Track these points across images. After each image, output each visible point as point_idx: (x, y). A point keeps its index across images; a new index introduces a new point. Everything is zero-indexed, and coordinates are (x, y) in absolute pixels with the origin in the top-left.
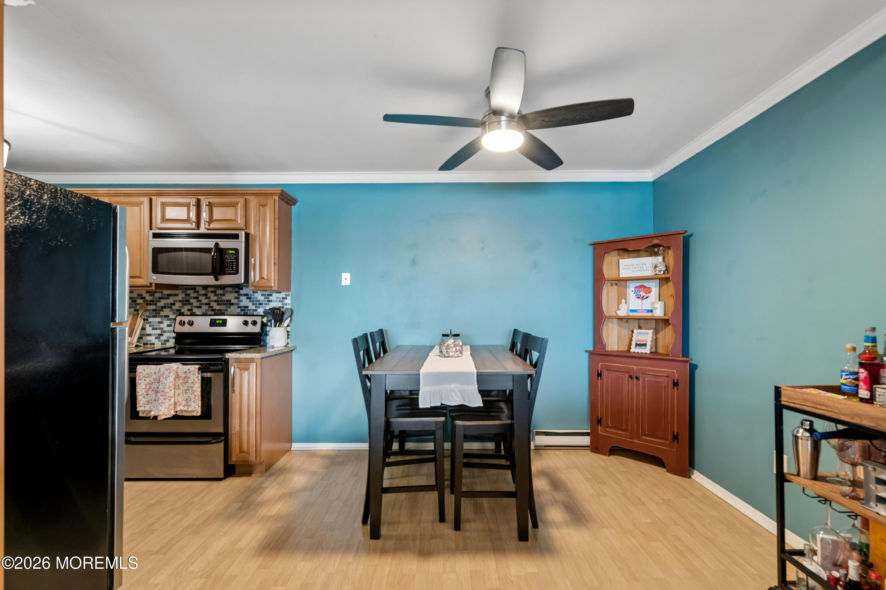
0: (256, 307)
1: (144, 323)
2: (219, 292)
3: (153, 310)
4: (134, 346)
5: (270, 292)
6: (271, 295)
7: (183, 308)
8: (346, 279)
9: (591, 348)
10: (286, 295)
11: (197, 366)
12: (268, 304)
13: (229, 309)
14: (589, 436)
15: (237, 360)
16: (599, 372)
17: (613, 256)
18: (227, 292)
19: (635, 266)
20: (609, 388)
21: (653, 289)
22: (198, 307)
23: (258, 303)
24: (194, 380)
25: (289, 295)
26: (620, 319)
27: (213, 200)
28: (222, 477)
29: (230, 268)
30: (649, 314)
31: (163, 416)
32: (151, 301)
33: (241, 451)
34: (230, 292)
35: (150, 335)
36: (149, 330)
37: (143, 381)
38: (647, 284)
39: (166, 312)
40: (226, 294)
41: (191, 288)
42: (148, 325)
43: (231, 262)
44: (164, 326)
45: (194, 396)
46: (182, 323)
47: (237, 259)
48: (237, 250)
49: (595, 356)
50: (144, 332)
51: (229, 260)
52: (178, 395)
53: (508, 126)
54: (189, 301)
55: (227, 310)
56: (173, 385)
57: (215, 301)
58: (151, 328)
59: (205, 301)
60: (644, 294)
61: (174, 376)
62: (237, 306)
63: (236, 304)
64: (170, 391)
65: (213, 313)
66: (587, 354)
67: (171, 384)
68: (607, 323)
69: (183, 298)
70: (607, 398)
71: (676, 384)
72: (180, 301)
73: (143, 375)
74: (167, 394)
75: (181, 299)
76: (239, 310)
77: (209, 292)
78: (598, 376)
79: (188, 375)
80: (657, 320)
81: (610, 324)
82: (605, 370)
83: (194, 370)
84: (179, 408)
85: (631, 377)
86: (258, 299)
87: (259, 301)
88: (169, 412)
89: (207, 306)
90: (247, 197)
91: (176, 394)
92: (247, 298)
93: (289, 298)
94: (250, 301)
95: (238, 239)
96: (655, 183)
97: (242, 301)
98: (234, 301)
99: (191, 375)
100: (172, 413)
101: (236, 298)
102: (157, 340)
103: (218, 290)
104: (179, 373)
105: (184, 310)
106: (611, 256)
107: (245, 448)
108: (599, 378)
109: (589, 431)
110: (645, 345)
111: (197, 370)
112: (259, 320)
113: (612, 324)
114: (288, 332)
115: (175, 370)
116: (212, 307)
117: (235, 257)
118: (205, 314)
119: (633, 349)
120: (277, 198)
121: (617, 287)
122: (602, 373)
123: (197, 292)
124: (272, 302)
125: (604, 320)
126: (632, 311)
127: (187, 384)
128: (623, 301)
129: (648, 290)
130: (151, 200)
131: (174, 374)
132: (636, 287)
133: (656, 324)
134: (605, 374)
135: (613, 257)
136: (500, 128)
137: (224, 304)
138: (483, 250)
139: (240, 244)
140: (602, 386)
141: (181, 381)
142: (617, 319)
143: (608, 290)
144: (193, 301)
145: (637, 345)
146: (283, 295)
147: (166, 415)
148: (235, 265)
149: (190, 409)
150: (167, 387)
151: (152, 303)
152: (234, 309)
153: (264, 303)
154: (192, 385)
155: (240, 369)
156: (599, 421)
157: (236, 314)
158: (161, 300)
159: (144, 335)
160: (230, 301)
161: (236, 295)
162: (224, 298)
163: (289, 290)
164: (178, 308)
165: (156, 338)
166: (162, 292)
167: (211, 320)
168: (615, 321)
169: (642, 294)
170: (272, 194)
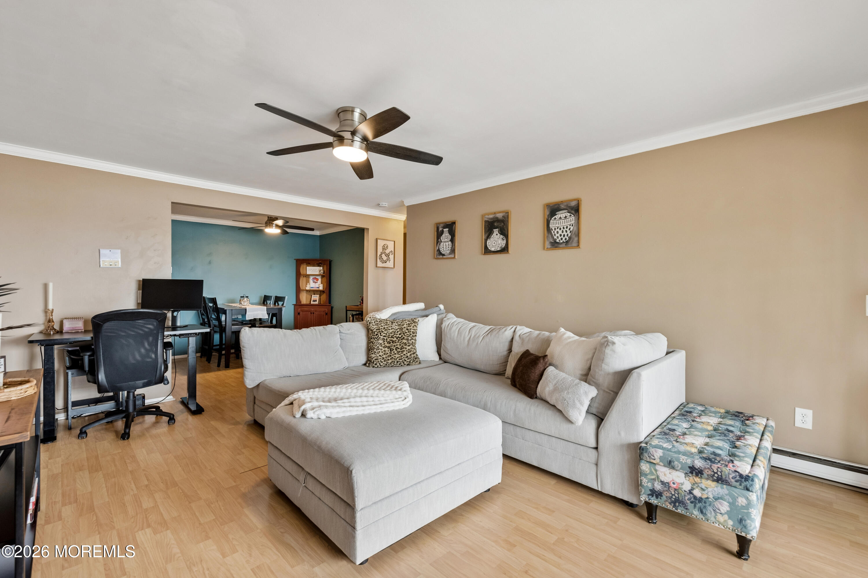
9: (295, 303)
16: (299, 312)
19: (312, 270)
20: (303, 319)
21: (319, 279)
26: (307, 291)
30: (318, 289)
38: (317, 277)
49: (297, 307)
53: (275, 228)
66: (293, 306)
71: (326, 314)
80: (320, 291)
81: (303, 293)
82: (301, 311)
85: (311, 313)
96: (320, 236)
106: (303, 265)
108: (299, 315)
110: (316, 301)
119: (312, 303)
121: (306, 278)
125: (300, 291)
126: (311, 288)
128: (308, 284)
129: (317, 280)
132: (313, 278)
133: (320, 293)
134: (301, 313)
136: (273, 228)
140: (300, 317)
143: (302, 279)
145: (313, 301)
168: (305, 291)
169: (315, 281)
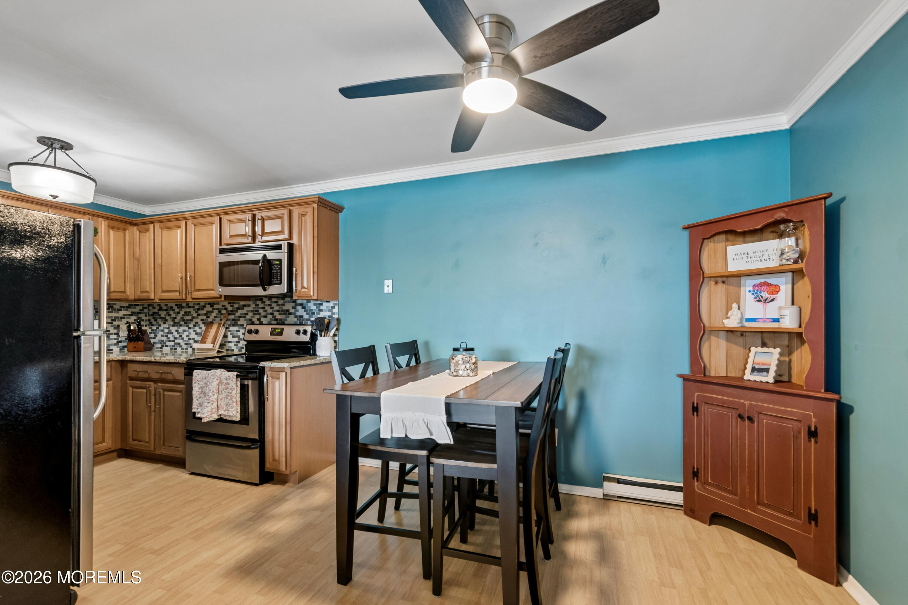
0: (309, 317)
1: (225, 331)
2: (281, 302)
3: (233, 320)
4: (216, 351)
5: (321, 302)
6: (322, 304)
7: (254, 317)
8: (388, 286)
9: (686, 371)
10: (334, 304)
11: (235, 373)
12: (319, 314)
13: (288, 318)
14: (682, 491)
15: (272, 369)
16: (695, 405)
17: (717, 243)
18: (286, 302)
19: (751, 254)
20: (709, 429)
21: (783, 288)
22: (265, 317)
23: (311, 312)
24: (233, 387)
25: (336, 304)
26: (731, 332)
27: (265, 214)
28: (258, 482)
29: (275, 279)
30: (775, 325)
31: (206, 418)
32: (232, 311)
33: (274, 460)
34: (289, 302)
35: (230, 342)
36: (230, 338)
37: (197, 385)
38: (772, 280)
39: (242, 321)
40: (286, 304)
41: (260, 299)
42: (229, 333)
43: (276, 272)
44: (240, 334)
45: (232, 402)
46: (250, 332)
47: (281, 269)
48: (280, 260)
49: (690, 383)
50: (225, 339)
51: (275, 271)
52: (221, 400)
54: (258, 311)
55: (286, 320)
56: (216, 390)
57: (278, 311)
58: (231, 336)
59: (270, 311)
60: (767, 296)
61: (217, 382)
62: (294, 316)
63: (294, 314)
64: (213, 396)
65: (275, 322)
66: (680, 380)
67: (214, 389)
68: (709, 338)
69: (254, 308)
70: (706, 442)
71: (813, 434)
72: (252, 311)
73: (198, 379)
74: (211, 398)
75: (252, 309)
76: (295, 320)
77: (272, 302)
78: (693, 412)
79: (229, 381)
80: (790, 334)
81: (713, 339)
82: (704, 403)
83: (233, 377)
84: (221, 412)
85: (740, 416)
86: (311, 308)
87: (312, 310)
88: (211, 416)
89: (271, 316)
90: (291, 208)
91: (219, 398)
92: (303, 308)
93: (337, 307)
94: (305, 311)
95: (281, 249)
96: (792, 131)
97: (298, 311)
98: (292, 311)
99: (230, 382)
100: (215, 417)
101: (294, 308)
102: (236, 347)
103: (280, 300)
104: (222, 378)
105: (255, 320)
106: (714, 243)
107: (277, 457)
108: (695, 413)
109: (681, 485)
110: (767, 370)
111: (235, 377)
112: (309, 329)
113: (716, 339)
114: (335, 342)
115: (219, 376)
116: (275, 316)
117: (279, 268)
118: (269, 323)
119: (748, 376)
120: (315, 206)
121: (725, 285)
122: (699, 406)
123: (264, 302)
124: (322, 311)
125: (702, 332)
126: (749, 320)
127: (227, 389)
128: (735, 306)
129: (776, 289)
130: (220, 219)
131: (217, 379)
132: (755, 285)
133: (790, 340)
134: (703, 408)
135: (719, 244)
137: (285, 314)
138: (536, 245)
139: (283, 255)
140: (699, 425)
141: (223, 387)
142: (725, 332)
143: (710, 290)
144: (261, 311)
145: (754, 370)
146: (331, 304)
147: (209, 418)
148: (279, 276)
149: (229, 414)
150: (211, 391)
151: (232, 313)
152: (292, 319)
153: (316, 312)
154: (231, 391)
155: (273, 378)
156: (696, 474)
157: (294, 323)
158: (239, 310)
159: (226, 342)
160: (288, 310)
161: (293, 305)
162: (285, 308)
163: (337, 299)
164: (250, 318)
165: (235, 345)
166: (239, 303)
167: (272, 328)
168: (723, 334)
169: (765, 295)
170: (311, 203)
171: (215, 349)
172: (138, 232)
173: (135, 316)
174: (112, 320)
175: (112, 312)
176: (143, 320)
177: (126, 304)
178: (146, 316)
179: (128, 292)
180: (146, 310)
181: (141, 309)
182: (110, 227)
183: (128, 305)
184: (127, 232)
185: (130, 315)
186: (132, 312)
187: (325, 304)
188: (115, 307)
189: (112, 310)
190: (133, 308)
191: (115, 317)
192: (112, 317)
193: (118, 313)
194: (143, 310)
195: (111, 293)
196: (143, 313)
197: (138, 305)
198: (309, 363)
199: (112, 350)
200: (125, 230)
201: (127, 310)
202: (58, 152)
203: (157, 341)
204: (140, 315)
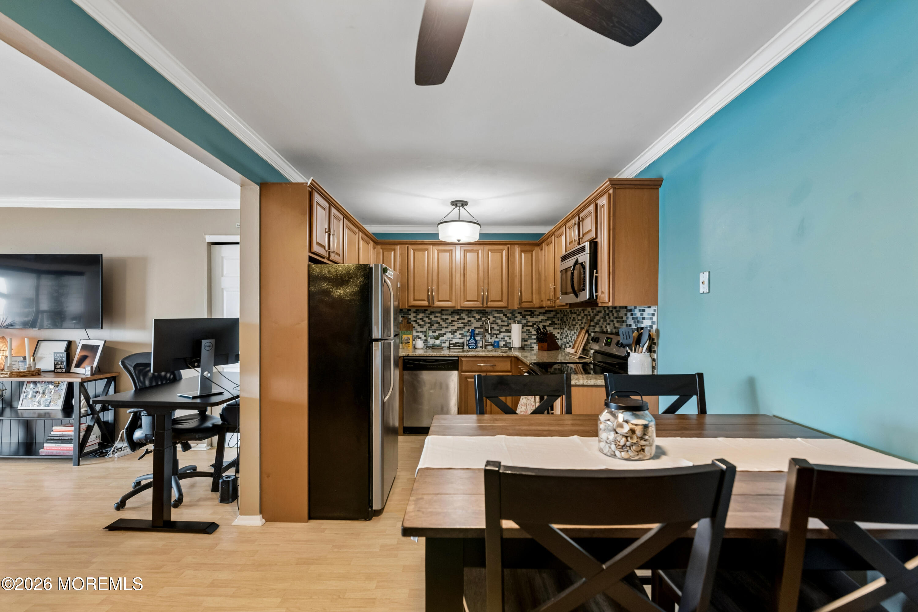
1: (588, 337)
4: (577, 357)
5: (644, 307)
6: (644, 311)
7: (603, 324)
8: (704, 282)
10: (654, 310)
12: (642, 322)
22: (609, 324)
23: (637, 320)
27: (584, 214)
32: (592, 317)
36: (590, 345)
39: (597, 328)
42: (590, 340)
46: (594, 340)
47: (586, 273)
48: (585, 264)
57: (616, 318)
59: (612, 318)
62: (625, 324)
75: (603, 316)
86: (637, 316)
90: (597, 201)
92: (630, 315)
93: (656, 314)
94: (631, 319)
95: (583, 251)
101: (625, 315)
105: (604, 327)
114: (654, 360)
120: (611, 191)
124: (645, 319)
130: (566, 227)
137: (619, 322)
139: (586, 256)
144: (606, 318)
146: (651, 311)
148: (585, 280)
151: (593, 319)
158: (596, 317)
160: (622, 318)
161: (625, 311)
162: (619, 315)
163: (656, 303)
164: (601, 325)
167: (606, 338)
170: (607, 190)
171: (577, 355)
172: (540, 251)
173: (550, 320)
174: (533, 324)
175: (533, 317)
176: (556, 324)
177: (543, 311)
178: (558, 320)
179: (534, 302)
180: (558, 315)
181: (555, 314)
182: (522, 251)
183: (544, 312)
184: (534, 252)
185: (546, 320)
186: (548, 317)
187: (647, 310)
188: (535, 313)
189: (533, 315)
190: (548, 314)
191: (536, 322)
192: (533, 321)
193: (538, 318)
194: (557, 316)
195: (523, 303)
196: (556, 318)
197: (552, 311)
198: (592, 384)
199: (533, 347)
200: (533, 251)
201: (544, 316)
202: (461, 208)
203: (563, 343)
204: (554, 320)
